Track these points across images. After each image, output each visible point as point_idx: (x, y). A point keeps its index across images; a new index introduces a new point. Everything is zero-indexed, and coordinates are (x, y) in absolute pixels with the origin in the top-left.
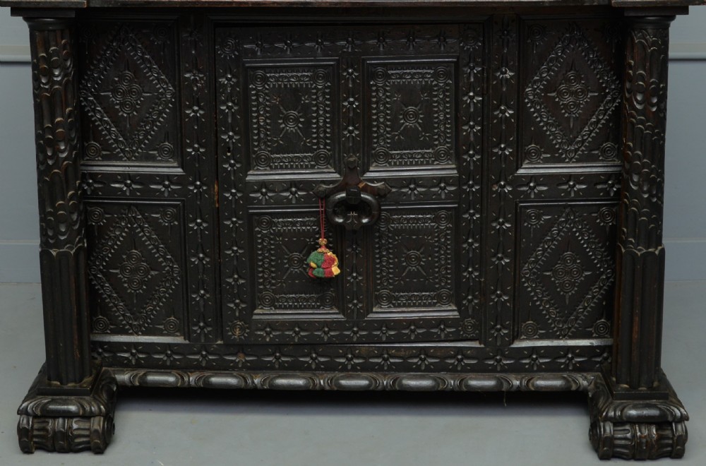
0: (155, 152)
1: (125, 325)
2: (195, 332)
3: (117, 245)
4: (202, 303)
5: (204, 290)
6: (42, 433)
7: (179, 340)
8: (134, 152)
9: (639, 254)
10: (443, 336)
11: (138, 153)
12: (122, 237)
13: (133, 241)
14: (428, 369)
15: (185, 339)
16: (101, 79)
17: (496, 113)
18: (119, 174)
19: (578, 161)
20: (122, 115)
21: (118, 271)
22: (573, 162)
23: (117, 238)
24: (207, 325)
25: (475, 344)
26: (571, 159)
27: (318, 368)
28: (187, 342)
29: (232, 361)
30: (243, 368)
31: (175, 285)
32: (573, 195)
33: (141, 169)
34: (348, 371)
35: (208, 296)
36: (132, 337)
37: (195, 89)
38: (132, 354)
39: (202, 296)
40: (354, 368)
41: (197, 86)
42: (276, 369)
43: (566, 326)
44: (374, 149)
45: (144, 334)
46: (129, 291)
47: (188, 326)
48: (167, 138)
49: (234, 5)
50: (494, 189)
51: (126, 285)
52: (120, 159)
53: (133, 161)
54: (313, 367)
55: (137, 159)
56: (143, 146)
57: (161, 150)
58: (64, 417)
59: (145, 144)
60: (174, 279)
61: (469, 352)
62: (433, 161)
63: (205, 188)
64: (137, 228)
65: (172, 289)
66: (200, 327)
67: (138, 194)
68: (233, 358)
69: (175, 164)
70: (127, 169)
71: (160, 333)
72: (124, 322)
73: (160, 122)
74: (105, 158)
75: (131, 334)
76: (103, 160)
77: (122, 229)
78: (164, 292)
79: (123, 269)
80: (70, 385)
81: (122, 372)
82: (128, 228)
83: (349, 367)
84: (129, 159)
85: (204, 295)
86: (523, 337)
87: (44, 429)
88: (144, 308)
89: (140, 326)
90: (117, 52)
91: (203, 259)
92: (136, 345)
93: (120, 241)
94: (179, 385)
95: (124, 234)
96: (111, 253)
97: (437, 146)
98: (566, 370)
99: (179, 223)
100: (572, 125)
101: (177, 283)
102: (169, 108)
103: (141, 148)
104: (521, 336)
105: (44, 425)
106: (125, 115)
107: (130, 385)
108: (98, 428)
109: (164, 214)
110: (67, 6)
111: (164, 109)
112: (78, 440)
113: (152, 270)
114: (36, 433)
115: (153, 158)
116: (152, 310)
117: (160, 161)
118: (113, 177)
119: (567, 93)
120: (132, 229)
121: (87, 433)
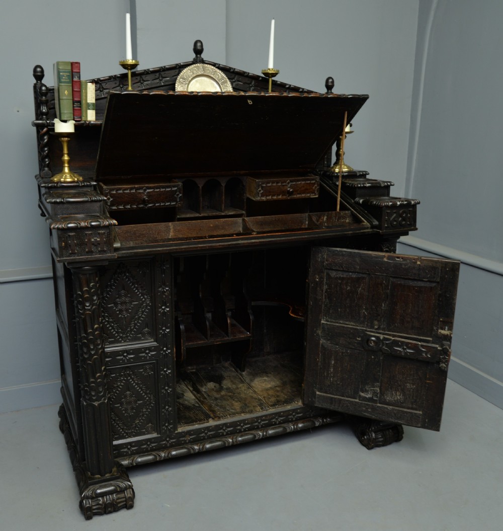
0: (140, 335)
1: (123, 434)
2: (164, 429)
3: (118, 391)
4: (167, 413)
5: (168, 406)
6: (97, 507)
7: (155, 435)
8: (127, 337)
11: (130, 337)
12: (121, 385)
13: (128, 387)
14: (280, 423)
15: (158, 434)
16: (107, 297)
18: (120, 351)
20: (121, 317)
21: (119, 405)
23: (118, 386)
24: (169, 424)
27: (227, 434)
29: (183, 440)
30: (189, 442)
31: (152, 406)
33: (133, 346)
34: (242, 432)
35: (170, 409)
36: (128, 439)
37: (164, 296)
38: (128, 449)
39: (167, 410)
40: (245, 430)
41: (165, 295)
42: (206, 439)
45: (135, 436)
46: (125, 415)
47: (160, 426)
48: (147, 326)
49: (199, 249)
51: (124, 412)
52: (120, 342)
53: (128, 342)
54: (225, 434)
55: (130, 341)
56: (133, 332)
57: (143, 334)
58: (109, 494)
59: (134, 331)
60: (151, 403)
61: (299, 411)
63: (169, 351)
64: (130, 379)
65: (150, 409)
66: (166, 426)
67: (132, 360)
68: (184, 439)
69: (152, 340)
70: (125, 347)
71: (144, 434)
72: (123, 432)
73: (143, 317)
74: (111, 343)
75: (128, 438)
76: (109, 345)
77: (121, 381)
78: (146, 411)
79: (122, 404)
80: (106, 475)
81: (125, 460)
82: (124, 380)
83: (242, 430)
84: (125, 341)
85: (168, 409)
87: (98, 504)
88: (134, 422)
89: (132, 432)
90: (117, 280)
91: (168, 389)
92: (130, 443)
93: (120, 388)
94: (158, 459)
95: (122, 384)
96: (115, 396)
99: (154, 372)
101: (152, 405)
102: (148, 309)
103: (132, 334)
105: (98, 501)
106: (123, 316)
107: (131, 465)
108: (130, 495)
109: (145, 370)
110: (105, 258)
111: (145, 310)
112: (119, 505)
113: (138, 400)
114: (94, 507)
115: (139, 339)
116: (138, 423)
117: (143, 340)
118: (117, 353)
120: (128, 380)
121: (124, 499)
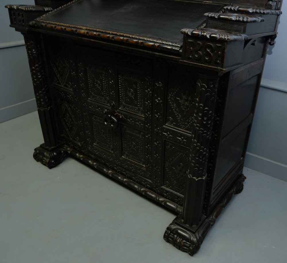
1: (69, 135)
2: (82, 144)
5: (82, 132)
9: (189, 177)
10: (141, 174)
11: (64, 84)
13: (67, 111)
14: (137, 182)
17: (156, 100)
18: (60, 89)
19: (186, 130)
22: (184, 129)
24: (84, 143)
25: (150, 181)
26: (184, 128)
27: (110, 168)
28: (81, 146)
30: (93, 159)
32: (182, 143)
33: (65, 89)
43: (179, 189)
44: (121, 102)
45: (73, 139)
46: (68, 126)
47: (81, 141)
48: (70, 81)
50: (155, 130)
51: (67, 124)
52: (61, 85)
55: (64, 86)
57: (69, 85)
59: (65, 81)
60: (76, 126)
61: (149, 183)
62: (138, 112)
67: (65, 97)
68: (91, 155)
69: (72, 90)
70: (62, 88)
71: (76, 140)
73: (67, 75)
74: (58, 83)
78: (75, 129)
79: (66, 119)
80: (47, 147)
81: (68, 148)
82: (65, 107)
86: (165, 186)
88: (72, 132)
89: (72, 136)
92: (71, 141)
93: (64, 110)
94: (78, 157)
97: (139, 107)
98: (177, 203)
99: (75, 109)
100: (185, 114)
104: (165, 185)
106: (60, 70)
109: (72, 106)
111: (68, 71)
115: (67, 87)
117: (69, 88)
119: (184, 100)
